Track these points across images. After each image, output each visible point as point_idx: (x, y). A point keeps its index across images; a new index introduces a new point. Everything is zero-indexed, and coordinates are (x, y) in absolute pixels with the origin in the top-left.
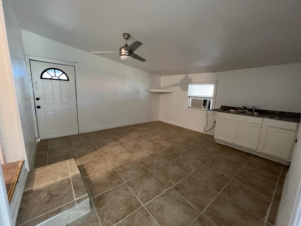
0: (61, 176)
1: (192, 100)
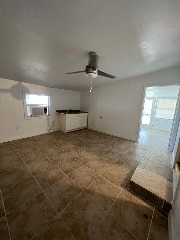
0: (148, 173)
1: (33, 109)
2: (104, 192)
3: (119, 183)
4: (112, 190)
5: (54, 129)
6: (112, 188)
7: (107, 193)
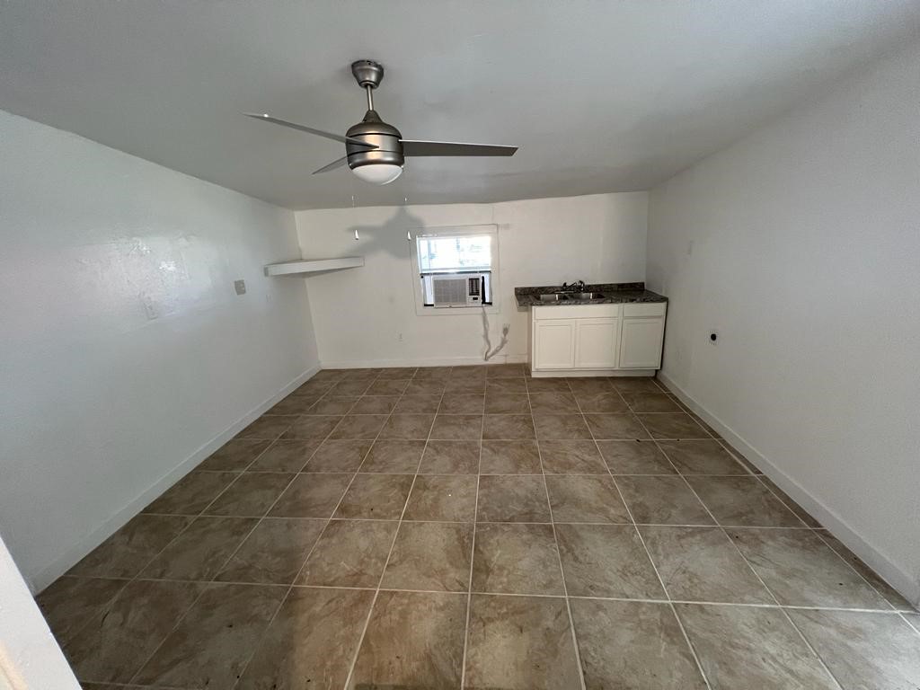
1: (436, 283)
2: (306, 641)
3: (375, 673)
4: (323, 665)
5: (506, 356)
6: (335, 658)
7: (306, 650)
